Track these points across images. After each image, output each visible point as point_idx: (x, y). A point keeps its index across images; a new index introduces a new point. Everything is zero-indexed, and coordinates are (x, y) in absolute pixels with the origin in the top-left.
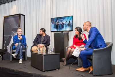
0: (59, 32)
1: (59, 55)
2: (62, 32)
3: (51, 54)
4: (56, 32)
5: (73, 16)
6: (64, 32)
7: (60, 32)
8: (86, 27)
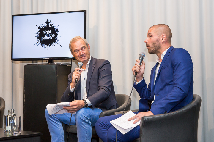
0: (39, 62)
1: (38, 138)
2: (51, 60)
3: (9, 134)
4: (30, 63)
5: (85, 11)
6: (56, 63)
7: (45, 62)
8: (158, 40)
